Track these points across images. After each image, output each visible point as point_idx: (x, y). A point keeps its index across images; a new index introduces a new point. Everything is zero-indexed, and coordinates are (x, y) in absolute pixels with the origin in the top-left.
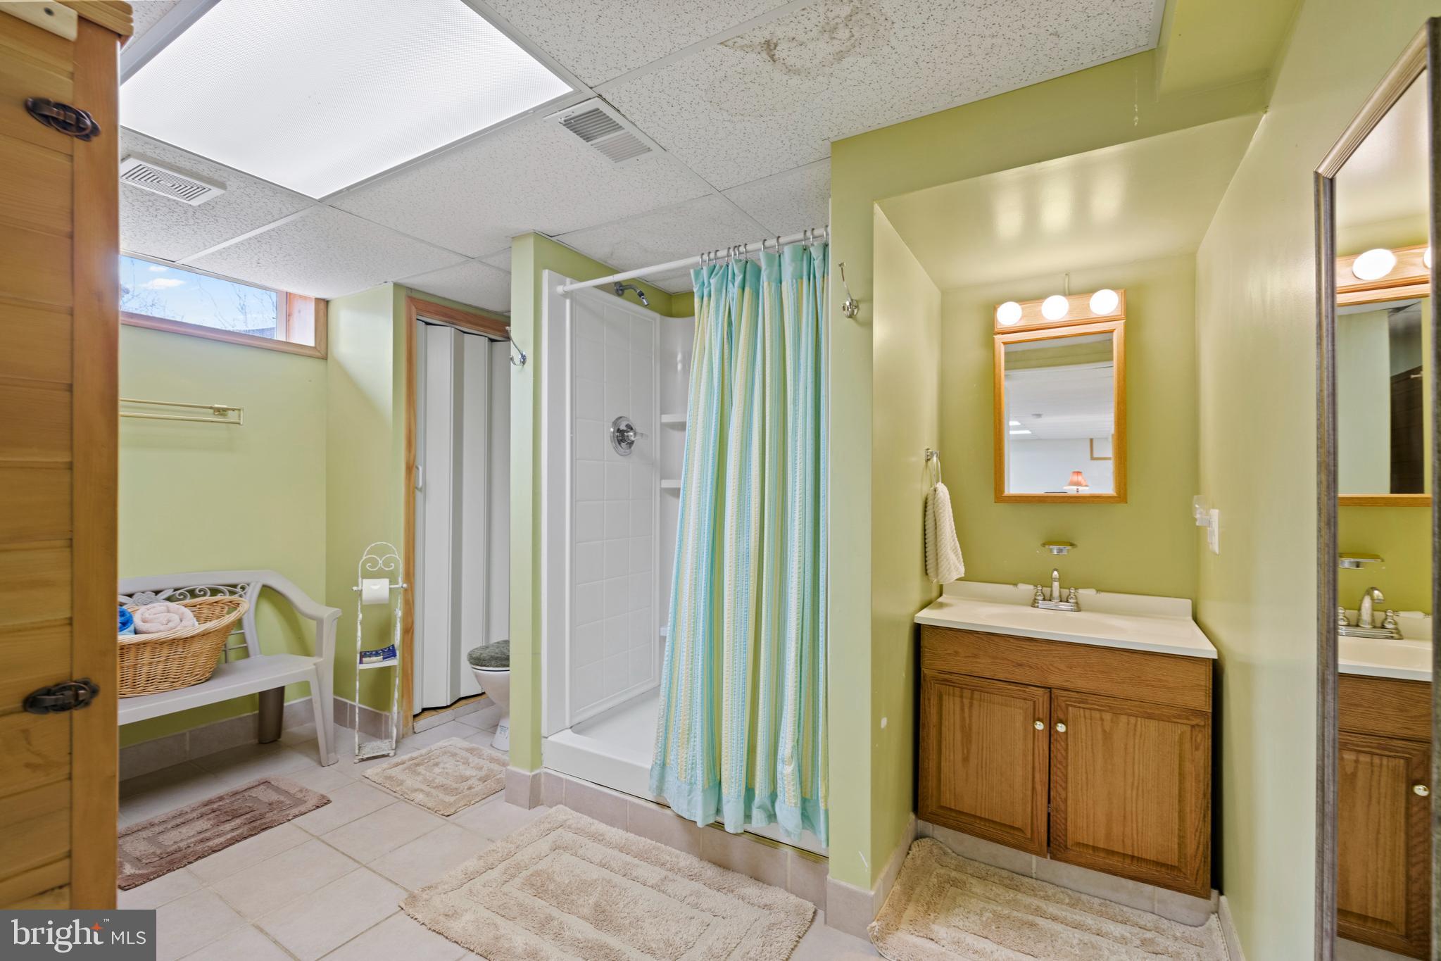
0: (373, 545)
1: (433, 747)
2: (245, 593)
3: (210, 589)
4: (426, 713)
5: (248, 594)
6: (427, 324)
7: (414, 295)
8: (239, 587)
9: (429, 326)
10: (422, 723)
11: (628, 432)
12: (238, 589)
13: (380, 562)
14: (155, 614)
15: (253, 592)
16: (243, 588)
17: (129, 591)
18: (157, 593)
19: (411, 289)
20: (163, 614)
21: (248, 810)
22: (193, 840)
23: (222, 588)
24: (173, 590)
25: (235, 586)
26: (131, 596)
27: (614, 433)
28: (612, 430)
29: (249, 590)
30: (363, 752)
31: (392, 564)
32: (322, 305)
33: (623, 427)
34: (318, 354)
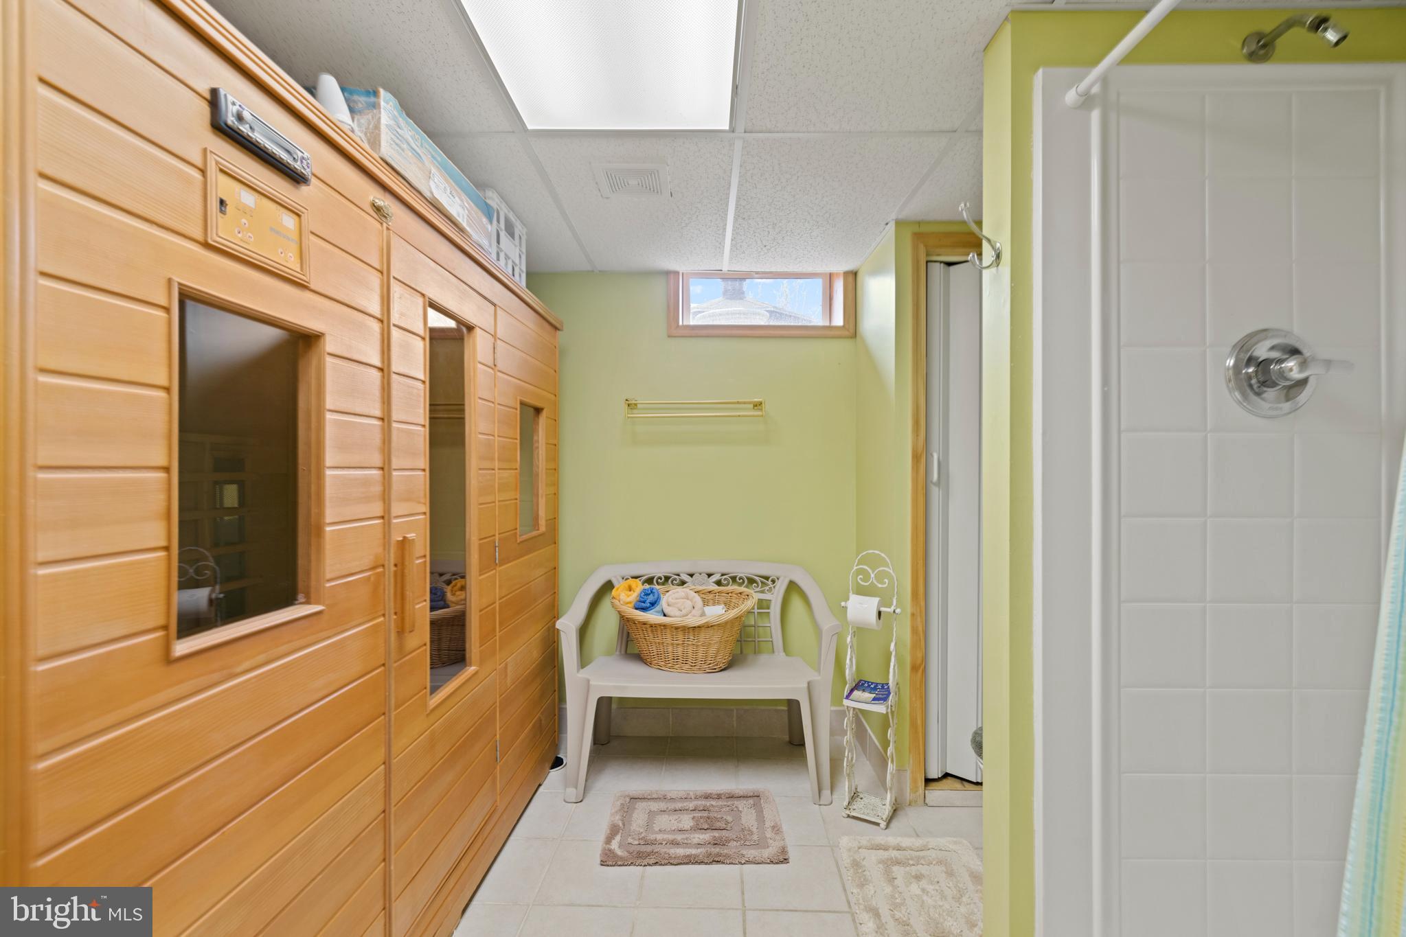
0: (865, 553)
1: (933, 842)
2: (774, 587)
3: (748, 578)
4: (949, 781)
5: (777, 588)
6: (950, 264)
7: (924, 229)
8: (770, 580)
9: (952, 268)
10: (937, 794)
11: (1280, 361)
12: (769, 582)
13: (872, 576)
14: (677, 599)
15: (781, 587)
16: (773, 581)
17: (691, 571)
18: (709, 575)
19: (919, 223)
20: (682, 600)
21: (723, 825)
22: (666, 836)
23: (755, 577)
24: (720, 575)
25: (767, 578)
26: (691, 575)
27: (1237, 368)
28: (1231, 362)
29: (778, 583)
30: (855, 807)
31: (886, 580)
32: (851, 279)
33: (1262, 352)
34: (846, 333)
